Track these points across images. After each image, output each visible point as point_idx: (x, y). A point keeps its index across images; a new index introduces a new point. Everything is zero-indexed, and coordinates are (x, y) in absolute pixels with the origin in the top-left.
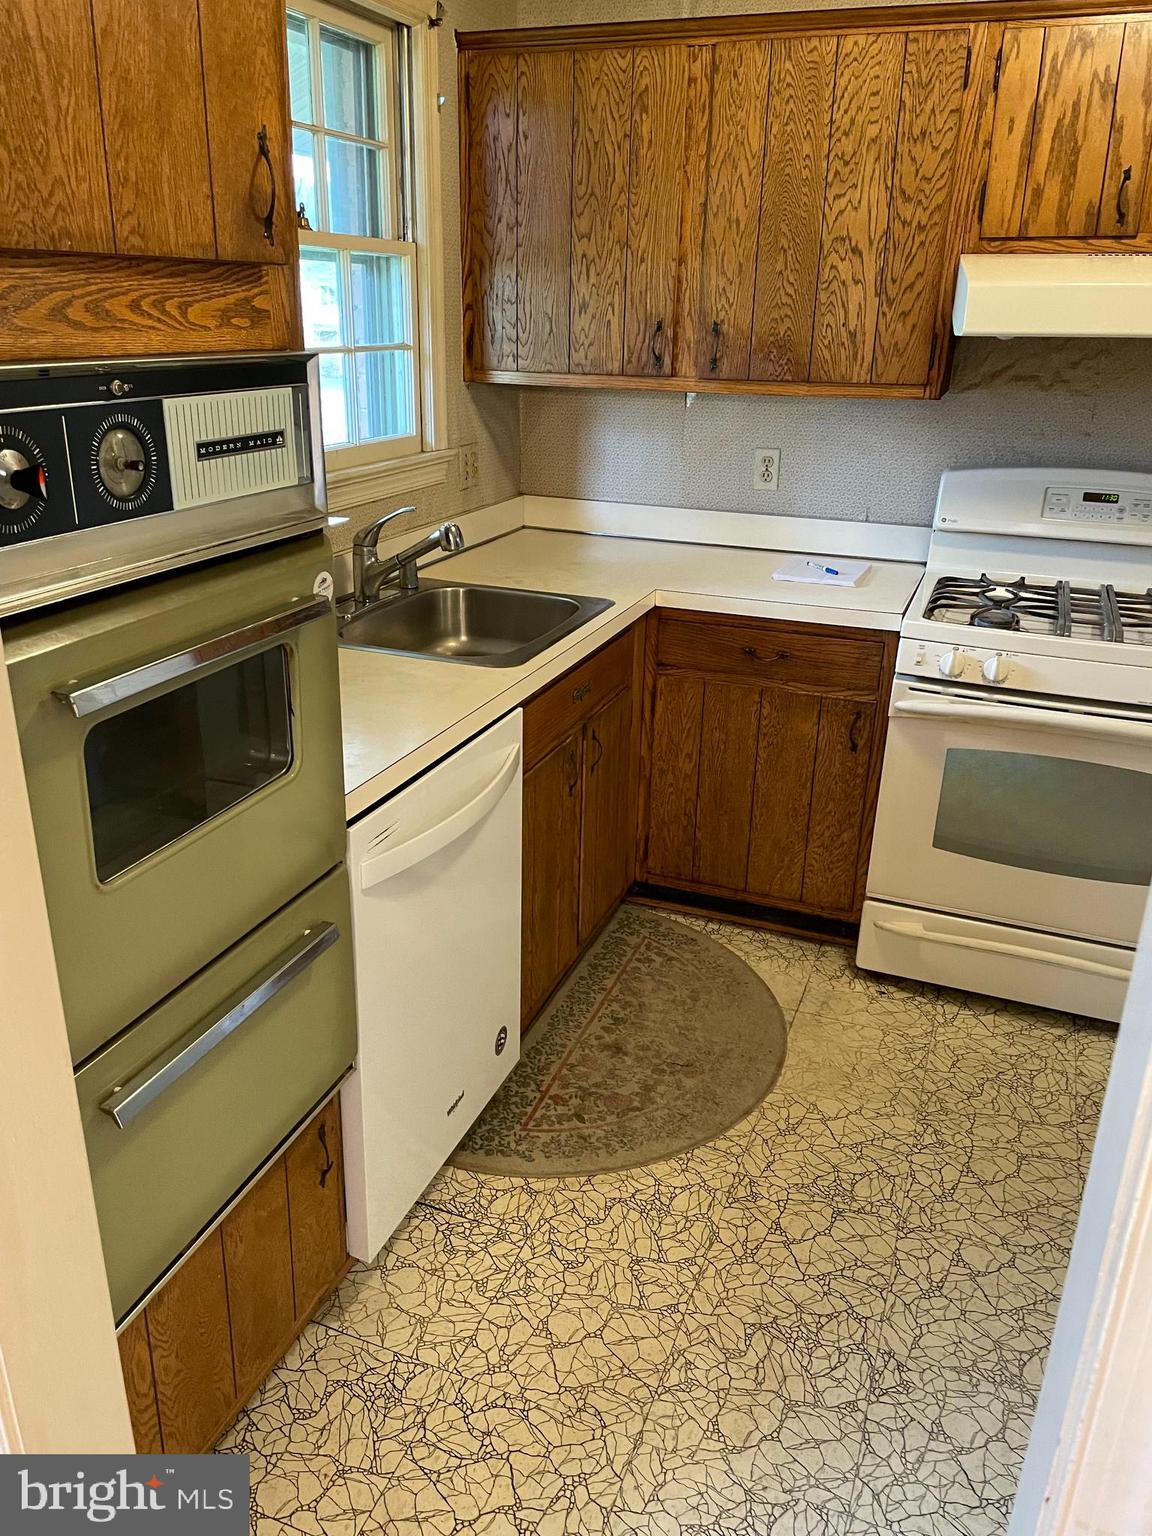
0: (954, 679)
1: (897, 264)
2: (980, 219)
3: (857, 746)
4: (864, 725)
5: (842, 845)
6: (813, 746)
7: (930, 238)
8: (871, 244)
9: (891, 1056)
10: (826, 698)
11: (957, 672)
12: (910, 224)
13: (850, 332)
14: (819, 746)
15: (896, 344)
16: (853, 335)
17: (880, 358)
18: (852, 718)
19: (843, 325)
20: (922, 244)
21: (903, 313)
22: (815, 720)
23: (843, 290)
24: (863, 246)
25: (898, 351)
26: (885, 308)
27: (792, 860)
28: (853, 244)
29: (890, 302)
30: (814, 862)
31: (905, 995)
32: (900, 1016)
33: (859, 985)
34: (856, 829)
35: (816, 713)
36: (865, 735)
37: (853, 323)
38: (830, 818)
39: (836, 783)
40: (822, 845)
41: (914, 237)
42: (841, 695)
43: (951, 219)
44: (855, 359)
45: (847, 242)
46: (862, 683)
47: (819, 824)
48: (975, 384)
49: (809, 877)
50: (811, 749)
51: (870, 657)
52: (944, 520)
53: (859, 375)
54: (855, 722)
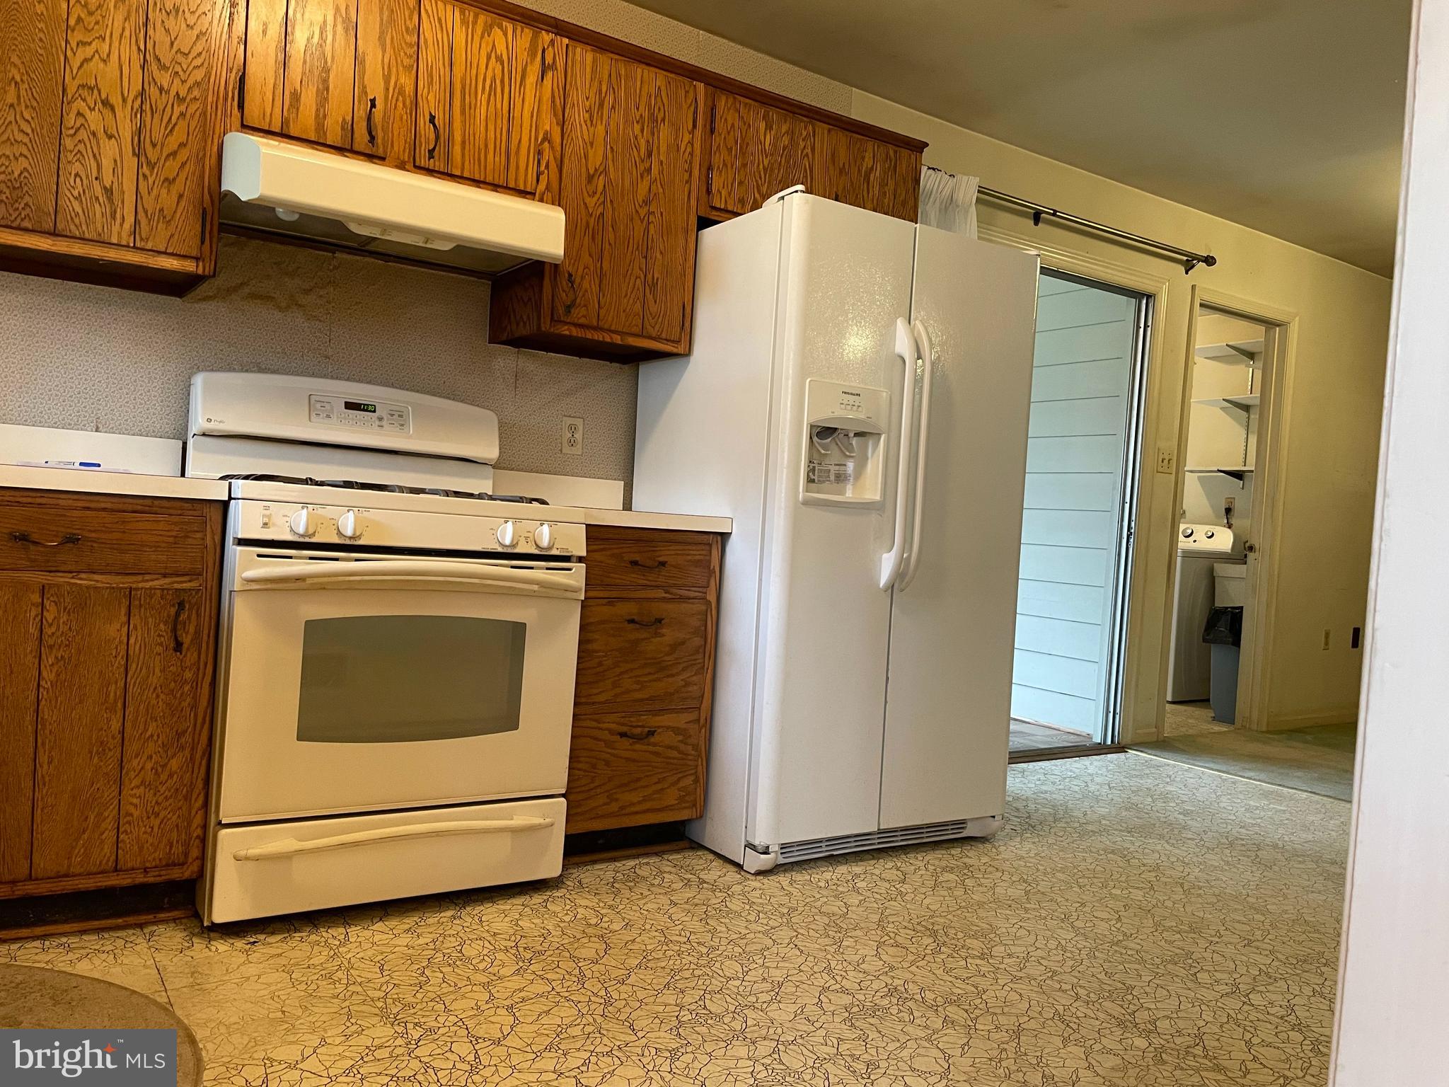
0: (307, 540)
1: (157, 129)
2: (241, 106)
3: (182, 644)
4: (189, 617)
5: (171, 776)
6: (123, 652)
7: (190, 111)
8: (124, 100)
9: (314, 987)
10: (137, 589)
11: (311, 531)
12: (168, 92)
13: (105, 188)
14: (131, 652)
15: (161, 210)
16: (108, 192)
17: (144, 222)
18: (173, 611)
19: (96, 179)
20: (182, 115)
21: (166, 179)
22: (124, 619)
23: (94, 142)
24: (116, 100)
25: (164, 217)
26: (145, 169)
27: (100, 814)
28: (104, 96)
29: (152, 166)
30: (132, 809)
31: (279, 937)
32: (291, 954)
33: (221, 946)
34: (187, 752)
35: (123, 611)
36: (192, 630)
37: (108, 179)
38: (151, 744)
39: (158, 696)
40: (143, 782)
41: (173, 105)
42: (156, 583)
43: (210, 99)
44: (113, 217)
45: (96, 91)
46: (183, 565)
47: (137, 756)
48: (211, 297)
49: (126, 831)
50: (119, 658)
51: (190, 535)
52: (209, 420)
53: (119, 234)
54: (177, 614)
